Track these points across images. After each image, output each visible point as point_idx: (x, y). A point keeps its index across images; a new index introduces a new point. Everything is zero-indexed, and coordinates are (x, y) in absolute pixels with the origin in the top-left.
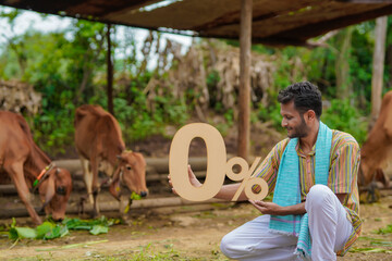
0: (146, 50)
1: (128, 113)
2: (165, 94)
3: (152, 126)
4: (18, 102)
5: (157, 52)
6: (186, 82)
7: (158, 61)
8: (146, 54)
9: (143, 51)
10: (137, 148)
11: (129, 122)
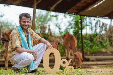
1: (91, 44)
2: (102, 39)
3: (98, 49)
4: (57, 41)
5: (100, 26)
6: (109, 35)
7: (100, 29)
8: (96, 27)
10: (93, 55)
11: (91, 47)
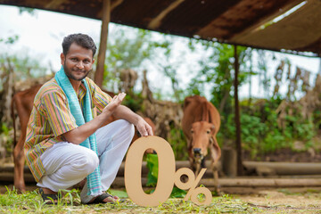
0: (279, 76)
1: (262, 129)
2: (294, 114)
3: (281, 141)
4: (167, 117)
5: (288, 78)
6: (314, 104)
7: (289, 86)
8: (278, 79)
9: (276, 77)
10: (268, 158)
11: (262, 136)
